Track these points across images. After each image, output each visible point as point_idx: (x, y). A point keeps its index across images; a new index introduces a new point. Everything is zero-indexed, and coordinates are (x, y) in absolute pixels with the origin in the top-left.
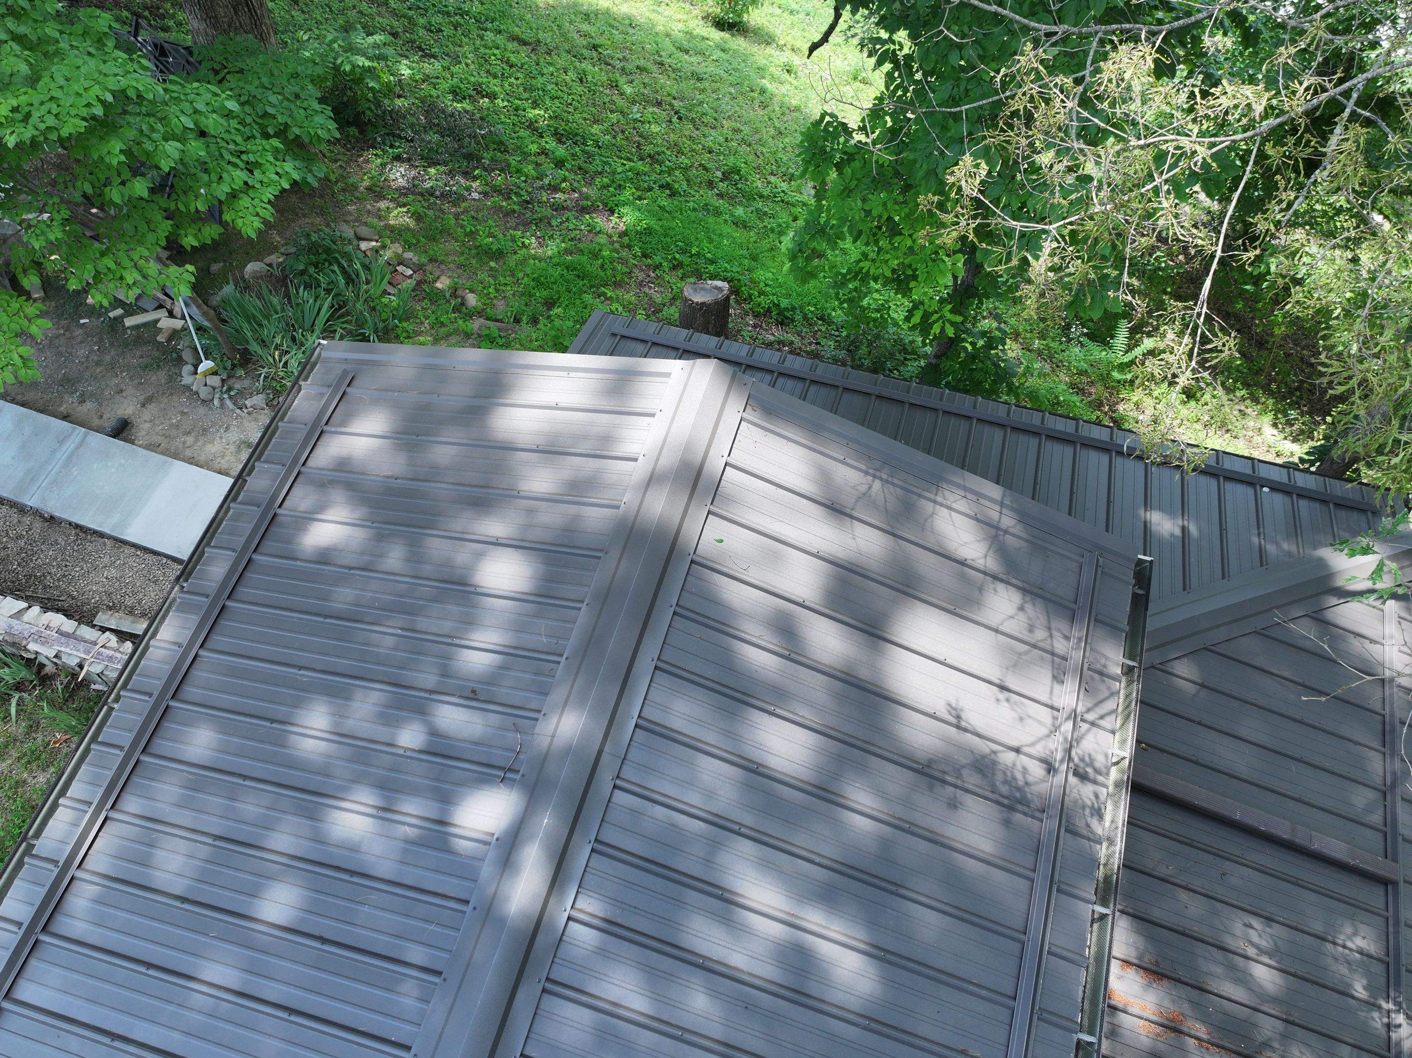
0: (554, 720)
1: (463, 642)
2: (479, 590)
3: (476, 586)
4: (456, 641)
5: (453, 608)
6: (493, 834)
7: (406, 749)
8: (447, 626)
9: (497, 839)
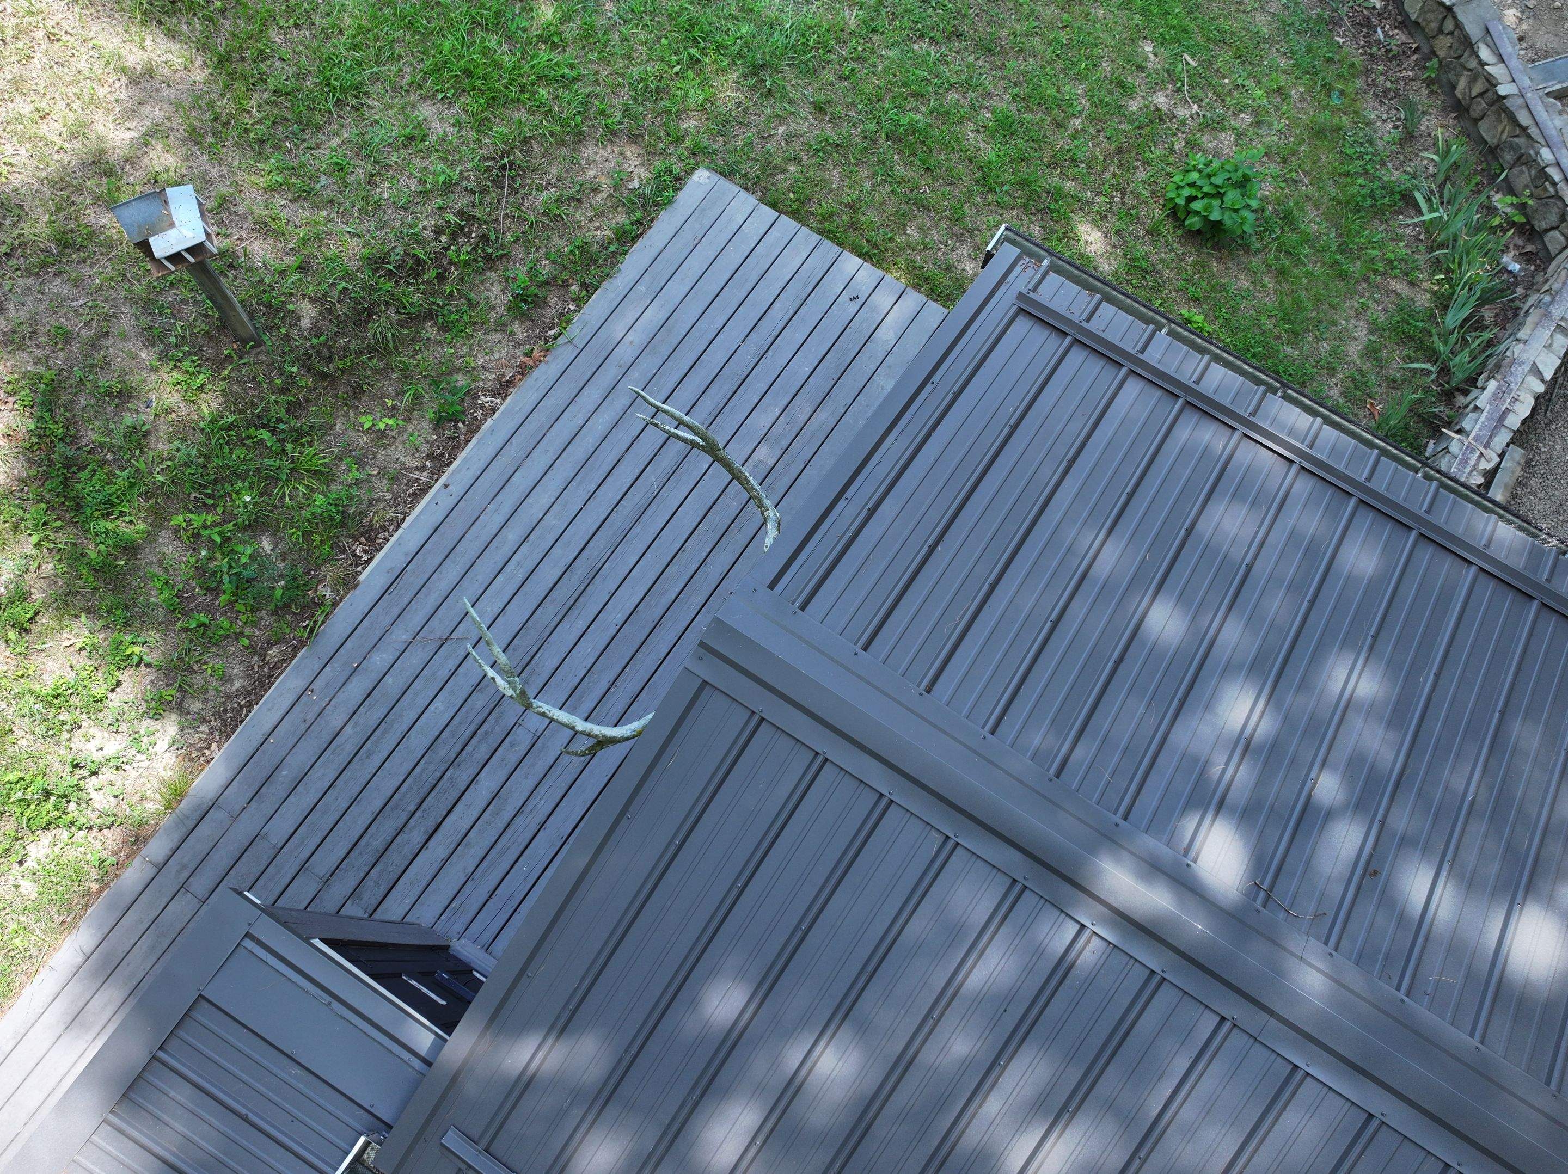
0: (1321, 965)
1: (1444, 874)
2: (1517, 908)
3: (1523, 905)
4: (1446, 866)
5: (1494, 868)
6: (1195, 862)
7: (1315, 781)
8: (1470, 858)
9: (1188, 865)
